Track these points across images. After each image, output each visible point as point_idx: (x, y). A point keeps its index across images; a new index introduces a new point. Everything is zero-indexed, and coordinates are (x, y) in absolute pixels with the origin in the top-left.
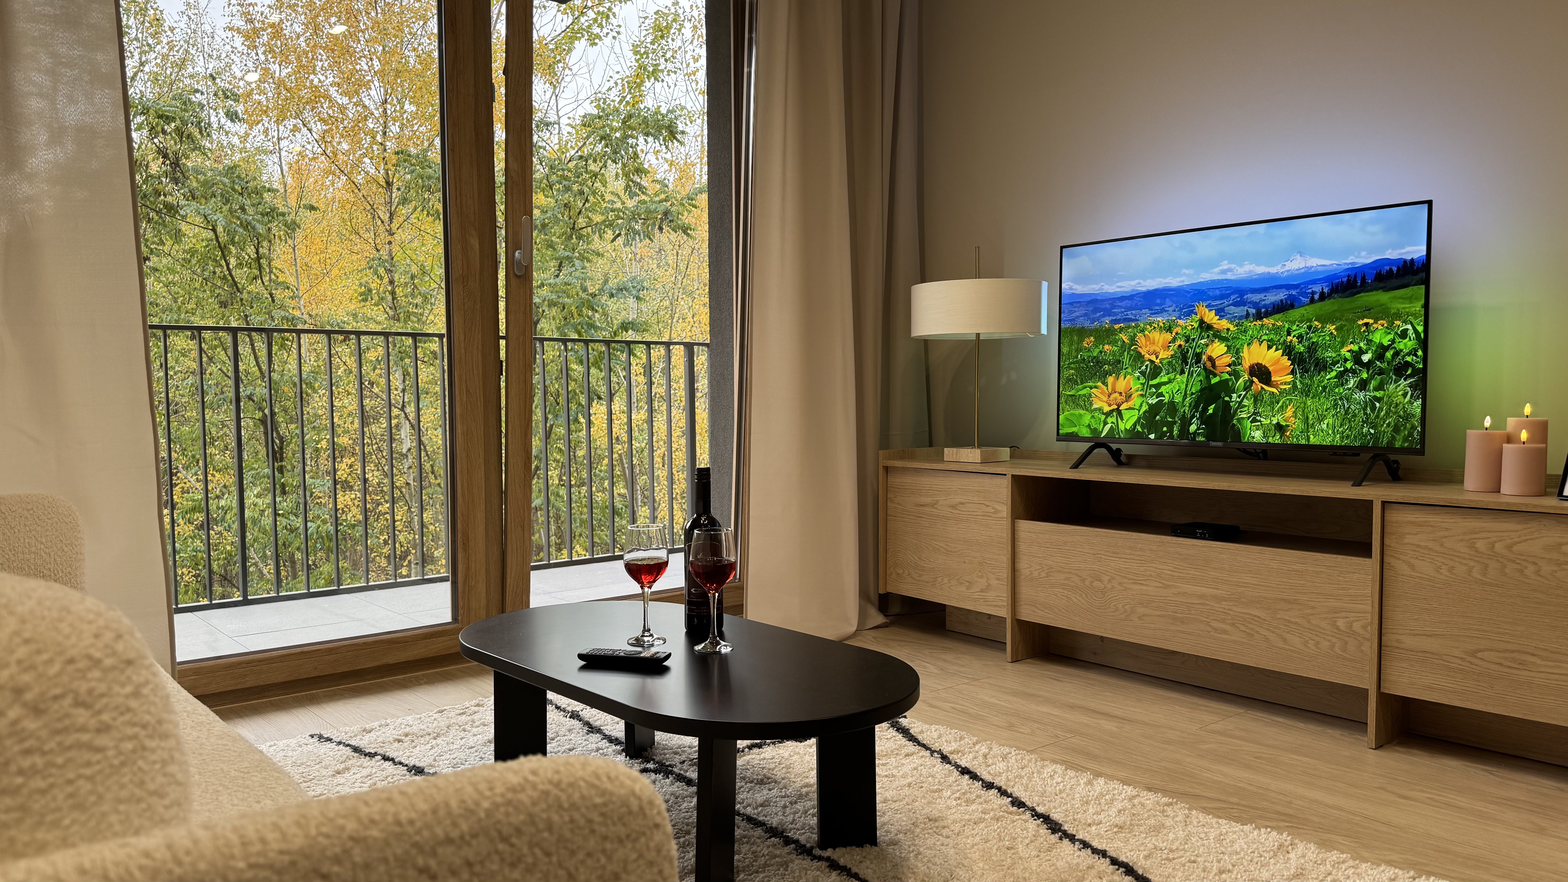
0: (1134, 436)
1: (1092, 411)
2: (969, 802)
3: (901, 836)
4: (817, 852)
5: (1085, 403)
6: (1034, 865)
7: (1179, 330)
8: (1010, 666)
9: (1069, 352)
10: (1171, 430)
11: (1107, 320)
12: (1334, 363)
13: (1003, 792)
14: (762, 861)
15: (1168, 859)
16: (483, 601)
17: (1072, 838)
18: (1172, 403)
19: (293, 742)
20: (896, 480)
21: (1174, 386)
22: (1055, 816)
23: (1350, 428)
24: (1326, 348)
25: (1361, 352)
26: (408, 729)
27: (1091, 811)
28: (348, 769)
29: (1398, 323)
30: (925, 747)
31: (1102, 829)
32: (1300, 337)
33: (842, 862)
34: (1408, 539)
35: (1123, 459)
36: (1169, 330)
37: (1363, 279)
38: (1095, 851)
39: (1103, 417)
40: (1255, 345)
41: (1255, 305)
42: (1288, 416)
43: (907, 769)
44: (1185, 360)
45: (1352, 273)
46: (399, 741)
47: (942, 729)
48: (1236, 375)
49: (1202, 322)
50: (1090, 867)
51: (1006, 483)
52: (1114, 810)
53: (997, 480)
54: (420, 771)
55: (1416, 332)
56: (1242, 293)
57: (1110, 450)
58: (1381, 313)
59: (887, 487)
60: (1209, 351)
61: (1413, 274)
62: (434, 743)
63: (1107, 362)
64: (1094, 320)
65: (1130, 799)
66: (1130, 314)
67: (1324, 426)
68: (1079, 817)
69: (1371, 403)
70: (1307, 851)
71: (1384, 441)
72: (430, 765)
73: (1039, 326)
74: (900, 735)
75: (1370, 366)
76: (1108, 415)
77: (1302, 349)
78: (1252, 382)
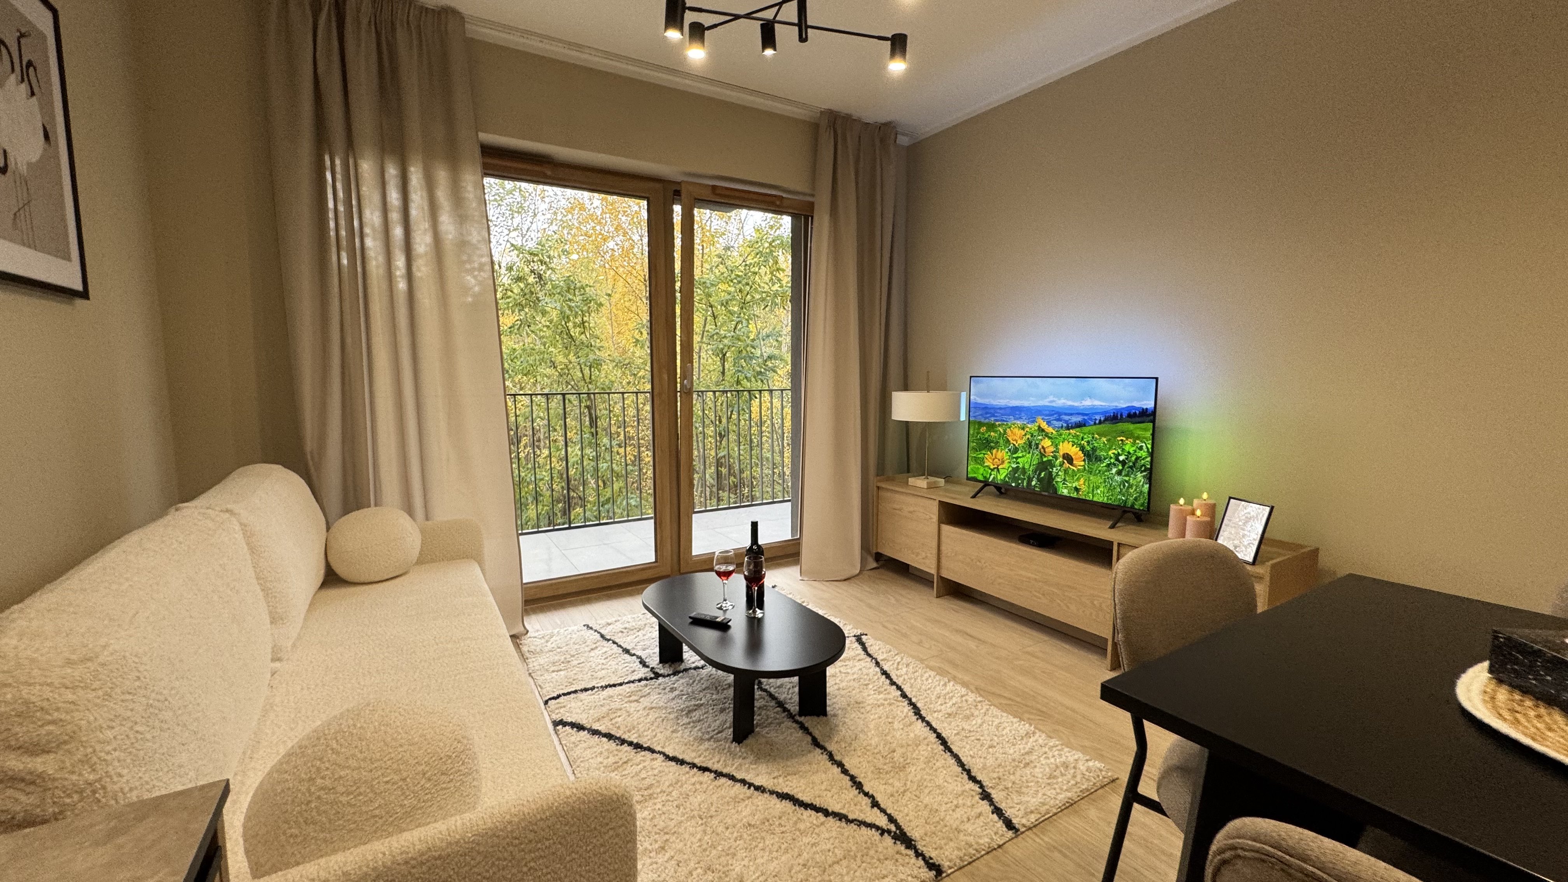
0: (1005, 483)
1: (984, 467)
2: (880, 693)
3: (840, 712)
4: (797, 718)
5: (980, 461)
6: (898, 735)
7: (1028, 429)
8: (935, 598)
9: (973, 434)
10: (1023, 483)
11: (992, 419)
12: (1105, 459)
13: (899, 688)
14: (770, 720)
15: (966, 737)
16: (668, 552)
17: (923, 719)
18: (1024, 468)
19: (575, 628)
20: (882, 493)
21: (1025, 460)
22: (919, 705)
23: (1112, 495)
24: (1101, 450)
25: (1119, 455)
26: (627, 625)
27: (939, 703)
28: (597, 647)
29: (1137, 441)
30: (869, 655)
32: (1088, 442)
33: (806, 725)
35: (1003, 490)
36: (1023, 429)
38: (932, 728)
39: (990, 471)
40: (1066, 443)
41: (1066, 422)
42: (1081, 483)
44: (1030, 446)
46: (620, 632)
47: (881, 644)
48: (1056, 458)
49: (1039, 427)
50: (925, 739)
51: (936, 503)
52: (951, 703)
53: (931, 502)
54: (627, 651)
55: (1147, 448)
56: (1060, 414)
57: (995, 487)
58: (1129, 435)
59: (878, 497)
60: (1042, 443)
61: (1146, 416)
62: (637, 634)
63: (992, 442)
64: (986, 418)
65: (962, 696)
66: (1004, 418)
67: (1099, 492)
68: (932, 706)
69: (1123, 482)
70: (1040, 738)
71: (1129, 504)
72: (634, 649)
73: (959, 416)
74: (859, 647)
75: (1123, 463)
76: (992, 470)
77: (1089, 449)
78: (1063, 463)
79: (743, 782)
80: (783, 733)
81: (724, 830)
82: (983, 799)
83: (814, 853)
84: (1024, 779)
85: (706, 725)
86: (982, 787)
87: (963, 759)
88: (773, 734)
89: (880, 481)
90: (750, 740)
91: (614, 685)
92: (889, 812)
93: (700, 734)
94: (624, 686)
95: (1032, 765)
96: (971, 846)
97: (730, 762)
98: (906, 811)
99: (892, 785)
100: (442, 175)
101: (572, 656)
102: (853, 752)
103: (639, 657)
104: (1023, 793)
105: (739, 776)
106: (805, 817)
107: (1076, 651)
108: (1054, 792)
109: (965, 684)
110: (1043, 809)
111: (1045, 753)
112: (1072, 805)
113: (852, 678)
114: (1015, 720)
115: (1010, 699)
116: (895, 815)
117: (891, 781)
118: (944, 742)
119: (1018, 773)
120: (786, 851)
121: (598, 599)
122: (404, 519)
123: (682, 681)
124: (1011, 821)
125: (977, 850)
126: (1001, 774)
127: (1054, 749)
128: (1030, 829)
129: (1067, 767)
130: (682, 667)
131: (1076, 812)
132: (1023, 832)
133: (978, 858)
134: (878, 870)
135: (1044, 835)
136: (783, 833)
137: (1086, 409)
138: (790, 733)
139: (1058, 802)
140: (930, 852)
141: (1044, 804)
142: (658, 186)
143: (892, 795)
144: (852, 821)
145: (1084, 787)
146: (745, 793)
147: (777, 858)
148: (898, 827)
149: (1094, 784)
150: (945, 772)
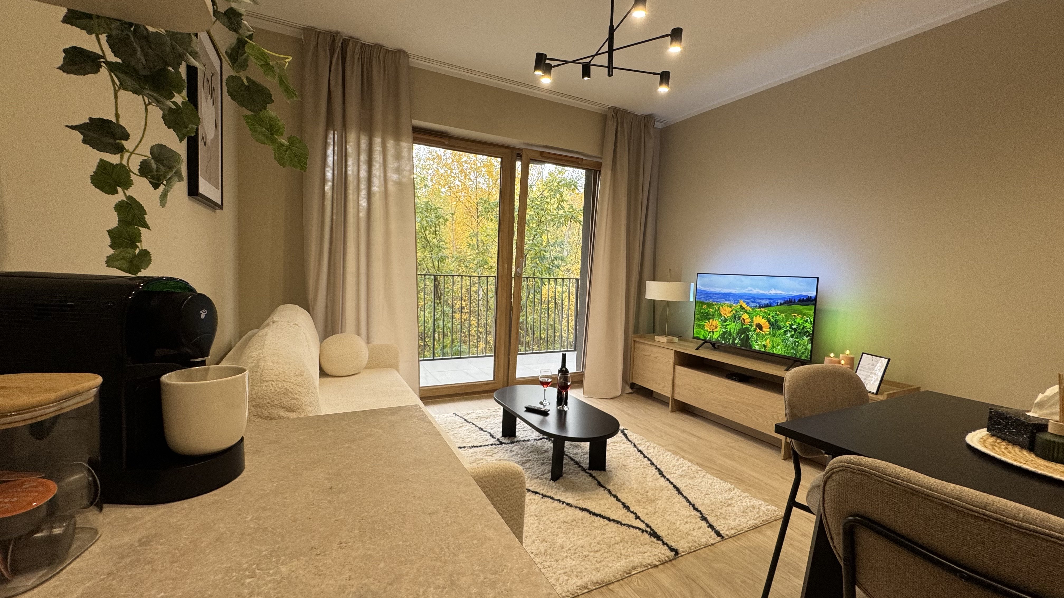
0: (717, 341)
1: (704, 330)
2: (637, 461)
3: (613, 469)
4: (587, 471)
5: (702, 327)
6: (650, 484)
7: (734, 307)
8: (670, 413)
9: (698, 310)
10: (729, 341)
11: (711, 300)
12: (783, 327)
13: (649, 460)
14: (571, 471)
15: (691, 488)
16: (502, 374)
17: (665, 477)
18: (730, 332)
20: (637, 345)
21: (731, 326)
22: (662, 469)
23: (787, 350)
24: (781, 321)
25: (792, 325)
27: (674, 469)
29: (805, 317)
30: (630, 441)
32: (773, 316)
33: (594, 475)
35: (716, 346)
36: (731, 307)
38: (670, 482)
39: (708, 333)
40: (758, 317)
41: (759, 303)
42: (767, 343)
43: (622, 448)
44: (735, 318)
45: (791, 298)
46: (477, 419)
47: (637, 435)
48: (751, 326)
49: (741, 306)
50: (666, 487)
51: (673, 352)
52: (682, 470)
53: (670, 351)
54: (482, 429)
55: (811, 321)
56: (755, 298)
57: (711, 343)
58: (800, 313)
59: (634, 348)
60: (743, 316)
61: (811, 301)
63: (710, 315)
64: (706, 300)
65: (689, 467)
66: (718, 300)
67: (779, 348)
68: (670, 470)
69: (795, 342)
70: (737, 492)
71: (798, 356)
72: (485, 428)
73: (689, 298)
74: (623, 436)
75: (795, 330)
76: (710, 332)
77: (773, 321)
78: (756, 329)
79: (559, 501)
80: (580, 478)
81: (550, 523)
82: (702, 520)
83: (603, 538)
84: (727, 512)
85: (534, 471)
86: (701, 514)
87: (690, 499)
88: (574, 478)
89: (636, 337)
90: (561, 480)
91: (477, 447)
92: (646, 522)
93: (531, 475)
94: (482, 447)
95: (733, 505)
96: (695, 542)
97: (550, 490)
98: (656, 522)
99: (647, 509)
100: (390, 144)
101: (449, 430)
102: (622, 491)
103: (488, 433)
104: (727, 519)
105: (556, 498)
106: (596, 521)
107: (762, 447)
108: (746, 520)
109: (690, 461)
110: (739, 528)
111: (741, 500)
112: (756, 528)
113: (619, 452)
114: (722, 481)
115: (719, 471)
116: (650, 524)
117: (646, 507)
118: (678, 490)
119: (724, 508)
120: (587, 536)
121: (459, 400)
123: (516, 447)
124: (719, 532)
125: (699, 545)
126: (713, 509)
127: (746, 498)
128: (731, 537)
129: (754, 508)
130: (516, 440)
131: (759, 532)
132: (726, 539)
133: (699, 549)
134: (641, 549)
135: (740, 541)
136: (584, 527)
138: (584, 479)
139: (748, 525)
140: (670, 543)
141: (740, 525)
142: (508, 150)
143: (647, 514)
144: (624, 525)
145: (764, 519)
146: (561, 506)
147: (582, 539)
148: (652, 529)
149: (771, 518)
150: (679, 505)
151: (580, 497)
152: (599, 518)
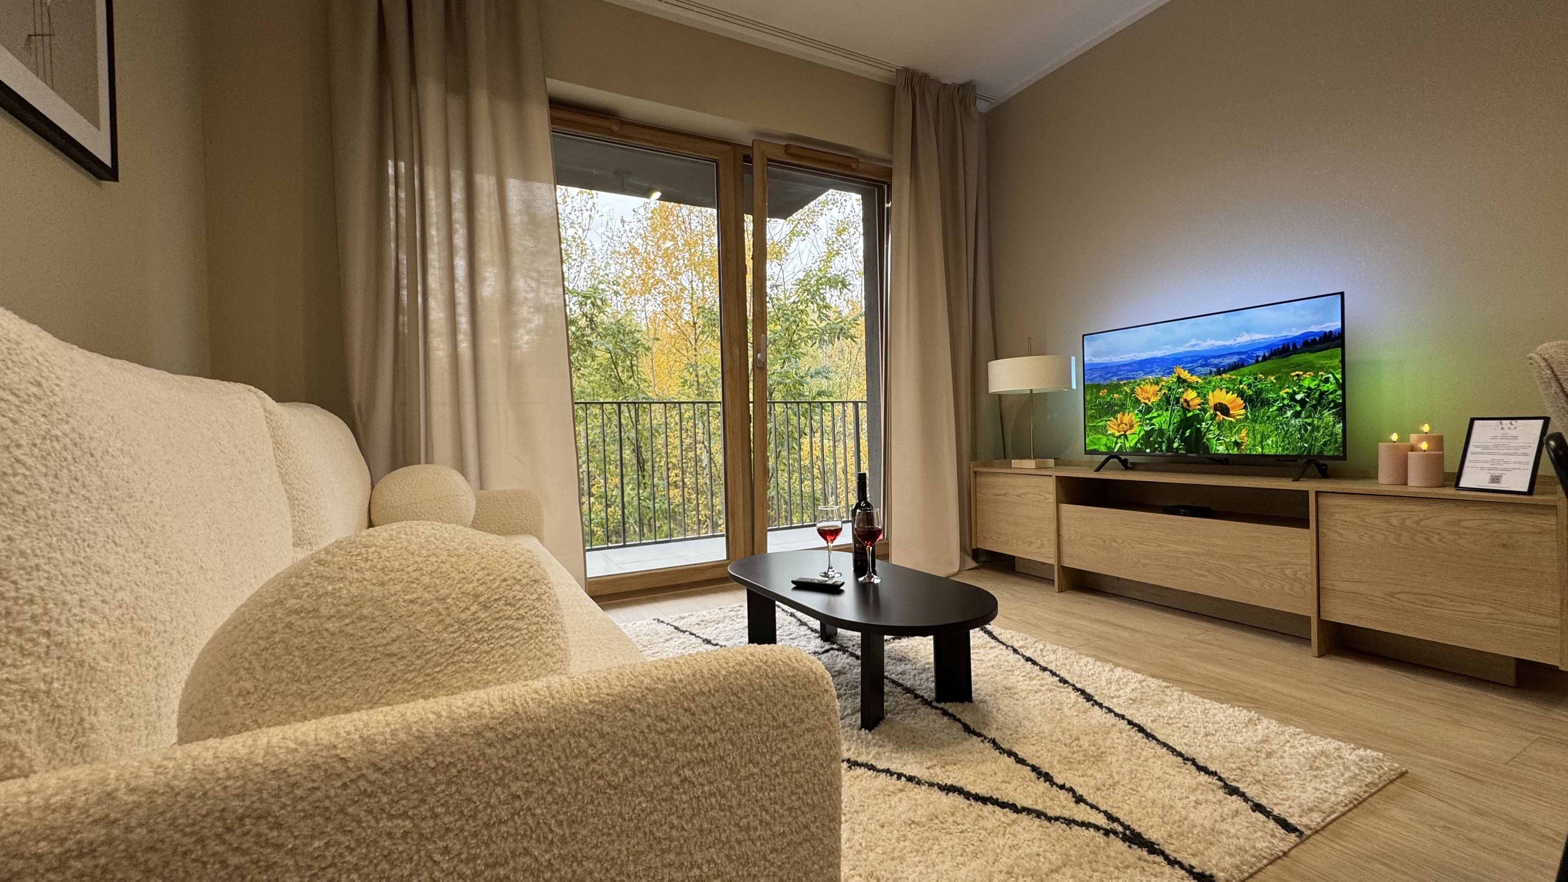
0: (1136, 451)
1: (1107, 436)
2: (1031, 679)
3: (988, 698)
4: (935, 704)
5: (1103, 431)
6: (1076, 722)
7: (1163, 383)
8: (1057, 594)
9: (1091, 399)
10: (1161, 447)
11: (1115, 379)
12: (1275, 401)
13: (1054, 674)
14: (901, 707)
15: (1168, 724)
16: (743, 548)
17: (1101, 706)
18: (1161, 429)
19: (645, 622)
20: (981, 480)
21: (1162, 419)
22: (1089, 690)
23: (1289, 443)
24: (1268, 391)
25: (1295, 393)
26: (703, 618)
27: (1113, 688)
28: (671, 639)
29: (1320, 373)
30: (1002, 643)
31: (1121, 700)
32: (1249, 386)
33: (950, 711)
34: (1337, 516)
35: (1129, 465)
36: (1157, 383)
37: (1294, 346)
38: (1116, 715)
39: (1115, 439)
40: (1217, 391)
41: (1216, 366)
42: (1243, 436)
43: (991, 656)
44: (1168, 402)
46: (698, 624)
47: (1013, 633)
48: (1205, 411)
49: (1179, 378)
50: (1114, 725)
51: (1052, 481)
52: (1129, 689)
53: (1047, 479)
54: (708, 642)
55: (1336, 379)
57: (1120, 459)
58: (1308, 367)
59: (976, 486)
60: (1185, 396)
61: (1330, 341)
62: (716, 626)
63: (1116, 405)
64: (1105, 379)
65: (1140, 682)
66: (1130, 375)
67: (1269, 442)
68: (1105, 692)
69: (1304, 426)
70: (1270, 725)
71: (1316, 451)
72: (715, 639)
73: (1070, 384)
74: (987, 636)
75: (1302, 403)
76: (1118, 438)
77: (1251, 393)
78: (1216, 415)
79: (888, 771)
80: (922, 720)
82: (1229, 794)
83: (1018, 858)
84: (1276, 771)
86: (1220, 779)
87: (1178, 748)
88: (909, 722)
89: (977, 466)
90: (883, 727)
92: (1102, 809)
95: (1278, 755)
96: (1245, 851)
97: (864, 750)
98: (1126, 807)
99: (1094, 776)
102: (1023, 741)
104: (1285, 788)
105: (880, 766)
106: (986, 814)
107: (1260, 638)
108: (1328, 786)
109: (1136, 670)
110: (1325, 807)
111: (1289, 741)
112: (1360, 803)
114: (1225, 706)
115: (1203, 686)
116: (1114, 812)
117: (1090, 772)
118: (1141, 729)
119: (1263, 764)
120: (975, 855)
121: (664, 598)
122: (457, 477)
124: (1286, 820)
125: (1255, 857)
126: (1238, 765)
127: (1298, 737)
128: (1317, 832)
129: (1329, 757)
131: (1373, 811)
132: (1309, 837)
133: (1260, 870)
135: (1342, 840)
136: (961, 832)
137: (1244, 346)
138: (932, 720)
139: (1340, 798)
140: (1187, 858)
141: (1322, 800)
142: (728, 149)
143: (1098, 789)
144: (1054, 819)
145: (1366, 782)
146: (895, 785)
148: (1126, 827)
149: (1381, 777)
150: (1160, 763)
151: (935, 762)
152: (990, 807)
